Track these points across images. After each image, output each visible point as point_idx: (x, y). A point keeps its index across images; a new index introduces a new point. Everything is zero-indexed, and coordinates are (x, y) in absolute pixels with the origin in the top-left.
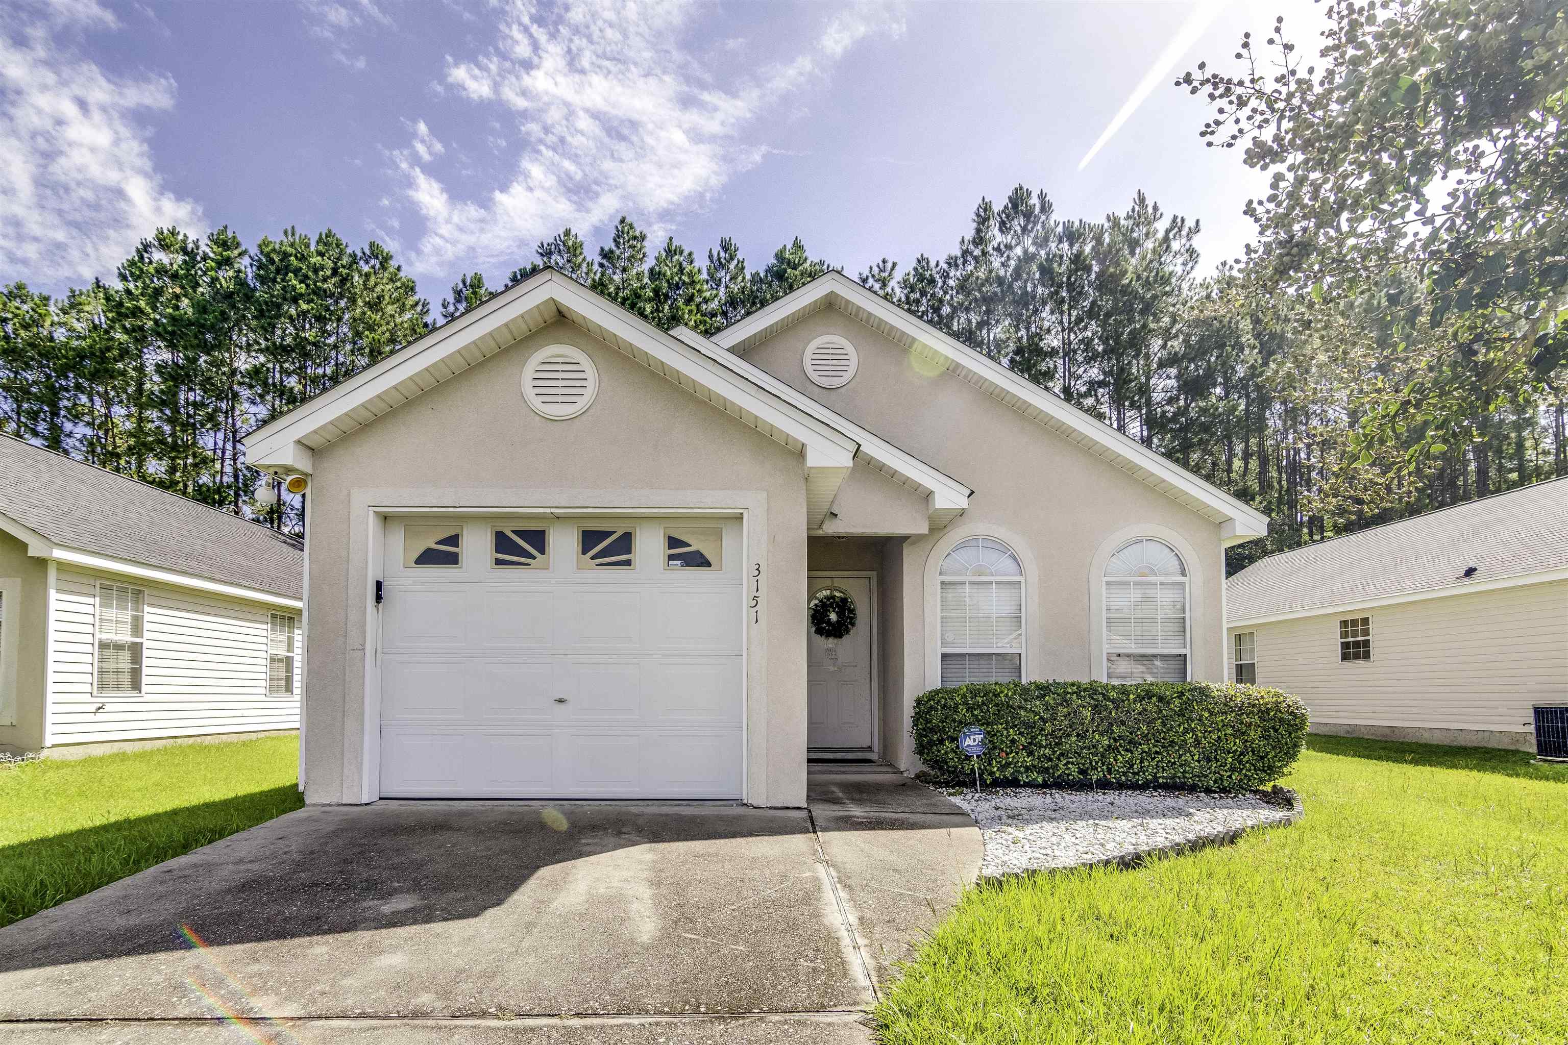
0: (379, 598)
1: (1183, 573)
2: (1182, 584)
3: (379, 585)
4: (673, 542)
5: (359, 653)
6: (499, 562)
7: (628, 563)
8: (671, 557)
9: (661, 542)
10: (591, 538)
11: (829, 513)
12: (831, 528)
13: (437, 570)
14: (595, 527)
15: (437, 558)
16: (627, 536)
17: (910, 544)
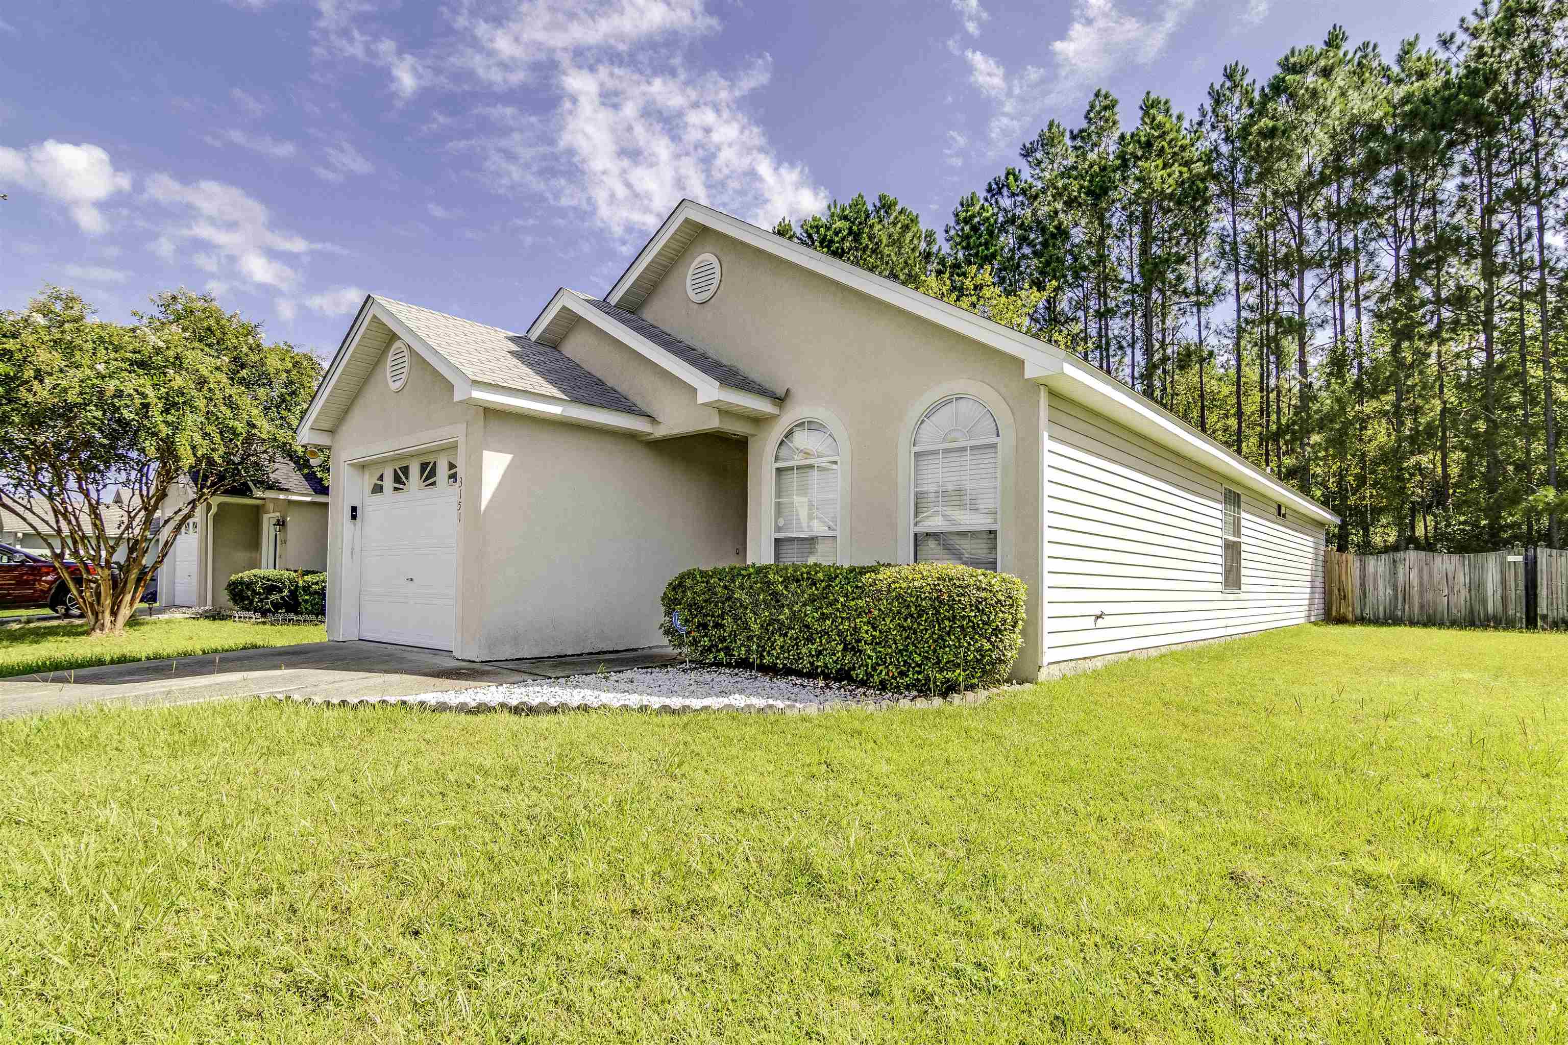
0: (354, 517)
1: (998, 434)
2: (994, 446)
3: (354, 509)
4: (451, 466)
5: (340, 551)
6: (396, 489)
7: (434, 483)
8: (448, 477)
9: (446, 466)
10: (424, 466)
11: (653, 420)
12: (660, 432)
13: (378, 497)
14: (424, 459)
15: (378, 489)
16: (435, 463)
17: (753, 435)
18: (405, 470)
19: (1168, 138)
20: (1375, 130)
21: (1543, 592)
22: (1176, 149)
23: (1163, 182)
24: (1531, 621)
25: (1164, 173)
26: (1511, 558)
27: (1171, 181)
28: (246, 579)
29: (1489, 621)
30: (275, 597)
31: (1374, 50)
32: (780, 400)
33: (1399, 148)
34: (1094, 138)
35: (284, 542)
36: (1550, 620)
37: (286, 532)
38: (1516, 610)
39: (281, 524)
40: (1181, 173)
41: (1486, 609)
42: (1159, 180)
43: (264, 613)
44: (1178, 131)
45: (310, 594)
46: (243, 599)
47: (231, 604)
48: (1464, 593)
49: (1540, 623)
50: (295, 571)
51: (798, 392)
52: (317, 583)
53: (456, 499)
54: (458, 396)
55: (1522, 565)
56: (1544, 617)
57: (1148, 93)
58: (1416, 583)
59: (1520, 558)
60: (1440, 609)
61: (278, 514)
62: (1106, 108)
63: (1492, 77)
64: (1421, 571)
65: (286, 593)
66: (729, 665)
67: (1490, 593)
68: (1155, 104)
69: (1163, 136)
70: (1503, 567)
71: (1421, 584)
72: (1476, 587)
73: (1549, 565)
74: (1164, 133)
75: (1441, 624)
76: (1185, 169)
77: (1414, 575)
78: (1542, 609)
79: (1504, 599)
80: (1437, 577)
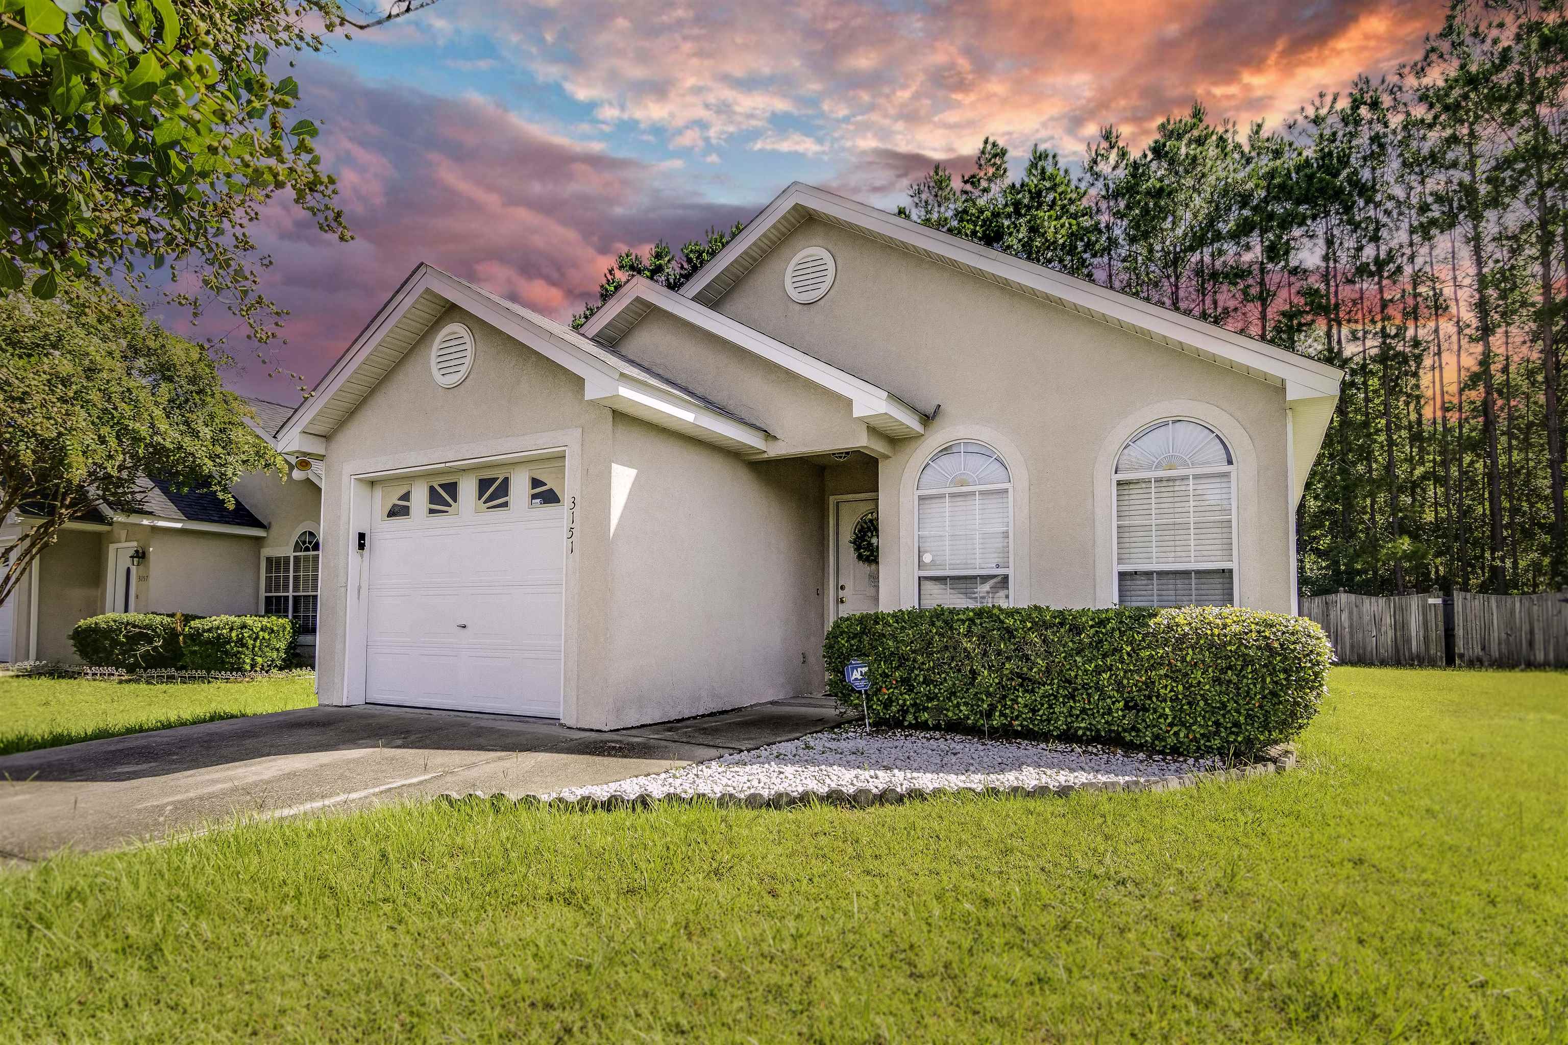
0: (362, 546)
1: (1230, 462)
2: (1226, 475)
3: (362, 536)
4: (536, 483)
5: (343, 589)
6: (432, 511)
7: (505, 504)
8: (534, 497)
9: (527, 483)
10: (484, 485)
11: (769, 436)
12: (774, 451)
13: (398, 522)
14: (487, 474)
15: (398, 511)
16: (506, 480)
17: (887, 457)
18: (452, 489)
19: (1060, 190)
20: (1245, 200)
21: (1459, 632)
22: (1066, 202)
23: (1056, 233)
24: (1450, 659)
25: (1057, 223)
26: (1431, 601)
27: (1063, 231)
28: (104, 625)
29: (1413, 660)
30: (143, 648)
31: (1234, 126)
32: (927, 419)
33: (1271, 216)
34: (984, 184)
35: (143, 579)
36: (1466, 658)
37: (147, 568)
38: (1436, 650)
39: (141, 556)
40: (1070, 224)
41: (1410, 649)
42: (1052, 229)
43: (131, 669)
44: (1068, 185)
45: (201, 644)
46: (96, 651)
47: (77, 657)
48: (1391, 633)
49: (1457, 661)
50: (172, 615)
51: (948, 408)
52: (209, 630)
53: (566, 524)
54: (591, 393)
55: (1441, 608)
56: (1461, 656)
57: (1036, 145)
58: (1346, 624)
59: (1439, 601)
60: (1369, 649)
61: (135, 544)
62: (995, 156)
63: (1344, 161)
64: (1351, 613)
65: (159, 643)
66: (937, 727)
67: (1414, 634)
68: (1043, 156)
69: (1053, 188)
70: (1425, 608)
71: (1351, 626)
72: (1401, 626)
73: (1464, 607)
74: (1055, 185)
75: (1370, 664)
76: (1074, 222)
77: (1345, 616)
78: (1460, 648)
79: (1426, 638)
80: (1366, 618)
